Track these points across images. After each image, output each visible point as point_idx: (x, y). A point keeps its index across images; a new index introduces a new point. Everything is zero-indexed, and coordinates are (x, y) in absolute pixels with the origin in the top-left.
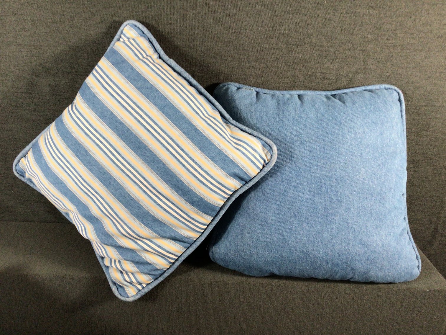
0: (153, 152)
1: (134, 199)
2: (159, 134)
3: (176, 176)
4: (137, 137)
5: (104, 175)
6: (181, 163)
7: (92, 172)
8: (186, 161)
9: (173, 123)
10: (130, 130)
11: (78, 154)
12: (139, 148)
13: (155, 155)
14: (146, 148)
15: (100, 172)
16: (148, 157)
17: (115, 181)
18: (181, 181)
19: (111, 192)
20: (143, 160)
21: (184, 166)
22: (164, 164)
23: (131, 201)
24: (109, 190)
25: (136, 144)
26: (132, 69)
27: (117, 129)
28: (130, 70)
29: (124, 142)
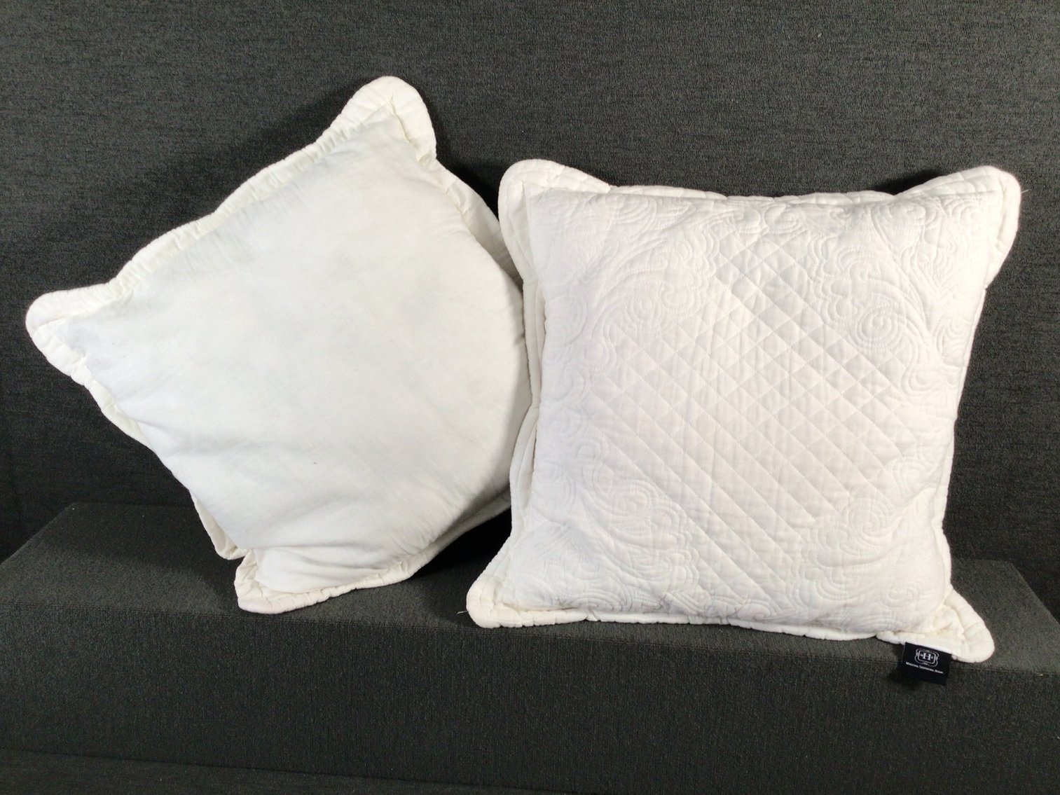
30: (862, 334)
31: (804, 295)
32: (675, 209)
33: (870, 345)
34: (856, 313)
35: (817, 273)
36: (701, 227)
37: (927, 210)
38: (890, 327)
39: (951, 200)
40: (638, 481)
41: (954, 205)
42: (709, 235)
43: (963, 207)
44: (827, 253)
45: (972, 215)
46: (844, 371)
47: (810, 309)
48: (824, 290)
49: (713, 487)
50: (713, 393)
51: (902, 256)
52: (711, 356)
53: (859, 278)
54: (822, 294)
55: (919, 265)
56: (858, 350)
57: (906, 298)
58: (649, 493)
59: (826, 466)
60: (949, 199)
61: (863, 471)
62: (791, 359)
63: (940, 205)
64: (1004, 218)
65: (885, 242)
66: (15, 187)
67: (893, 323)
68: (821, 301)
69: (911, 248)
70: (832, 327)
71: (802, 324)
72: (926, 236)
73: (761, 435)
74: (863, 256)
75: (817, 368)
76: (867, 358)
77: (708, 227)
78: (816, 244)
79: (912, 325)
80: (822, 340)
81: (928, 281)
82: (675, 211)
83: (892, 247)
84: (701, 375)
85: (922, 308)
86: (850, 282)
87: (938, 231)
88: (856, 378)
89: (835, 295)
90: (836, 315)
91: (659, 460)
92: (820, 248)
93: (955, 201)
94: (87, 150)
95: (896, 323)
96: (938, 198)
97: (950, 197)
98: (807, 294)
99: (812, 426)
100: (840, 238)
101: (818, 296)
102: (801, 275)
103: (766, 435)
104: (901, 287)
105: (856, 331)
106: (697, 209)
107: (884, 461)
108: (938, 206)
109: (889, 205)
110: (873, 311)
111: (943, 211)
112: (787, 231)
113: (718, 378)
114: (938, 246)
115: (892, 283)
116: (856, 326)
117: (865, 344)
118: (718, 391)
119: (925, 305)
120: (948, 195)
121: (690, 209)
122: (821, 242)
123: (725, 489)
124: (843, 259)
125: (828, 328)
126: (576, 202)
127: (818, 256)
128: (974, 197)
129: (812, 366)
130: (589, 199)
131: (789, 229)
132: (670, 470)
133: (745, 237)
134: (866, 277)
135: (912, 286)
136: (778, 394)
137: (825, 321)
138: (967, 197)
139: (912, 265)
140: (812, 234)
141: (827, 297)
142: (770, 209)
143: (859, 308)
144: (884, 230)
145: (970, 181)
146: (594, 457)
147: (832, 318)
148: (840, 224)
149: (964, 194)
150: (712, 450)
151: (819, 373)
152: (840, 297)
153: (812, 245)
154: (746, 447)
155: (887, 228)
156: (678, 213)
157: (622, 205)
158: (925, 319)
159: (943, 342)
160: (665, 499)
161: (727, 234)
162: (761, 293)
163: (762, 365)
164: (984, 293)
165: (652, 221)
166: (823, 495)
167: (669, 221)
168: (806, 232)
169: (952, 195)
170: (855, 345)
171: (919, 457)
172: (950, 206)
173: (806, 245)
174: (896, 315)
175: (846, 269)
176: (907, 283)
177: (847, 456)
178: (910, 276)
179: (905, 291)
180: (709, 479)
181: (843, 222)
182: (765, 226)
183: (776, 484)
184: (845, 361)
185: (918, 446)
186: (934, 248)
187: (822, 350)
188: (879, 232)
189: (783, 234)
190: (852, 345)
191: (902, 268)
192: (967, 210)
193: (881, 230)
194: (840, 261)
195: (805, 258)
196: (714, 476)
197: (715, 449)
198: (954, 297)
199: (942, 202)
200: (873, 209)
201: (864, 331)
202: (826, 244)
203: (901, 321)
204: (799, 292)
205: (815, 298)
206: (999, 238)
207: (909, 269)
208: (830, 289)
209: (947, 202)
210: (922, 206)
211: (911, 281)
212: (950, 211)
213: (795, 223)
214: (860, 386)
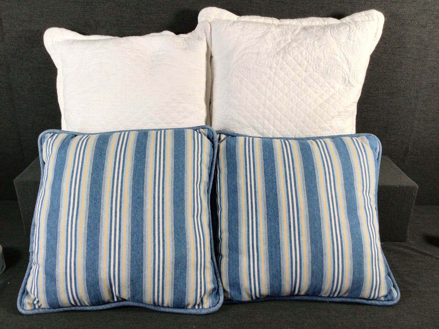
0: (90, 188)
1: (133, 174)
2: (74, 195)
3: (94, 161)
4: (89, 206)
5: (136, 207)
6: (82, 165)
7: (142, 217)
8: (78, 164)
9: (60, 193)
10: (89, 216)
11: (140, 240)
12: (96, 199)
13: (91, 184)
14: (91, 194)
15: (137, 211)
16: (96, 189)
17: (133, 196)
18: (94, 156)
19: (143, 192)
20: (102, 189)
21: (82, 162)
22: (92, 174)
23: (136, 175)
24: (143, 194)
25: (95, 204)
26: (47, 259)
27: (96, 226)
28: (49, 260)
29: (100, 213)
30: (326, 74)
31: (307, 60)
32: (261, 29)
33: (329, 78)
34: (324, 67)
35: (312, 52)
36: (270, 37)
37: (350, 28)
38: (336, 72)
39: (359, 23)
40: (248, 128)
41: (359, 26)
42: (273, 41)
43: (363, 26)
44: (314, 45)
45: (366, 29)
46: (319, 88)
47: (309, 66)
48: (314, 59)
49: (273, 130)
50: (274, 97)
51: (341, 45)
52: (273, 84)
53: (326, 54)
54: (313, 60)
55: (346, 49)
56: (325, 80)
57: (342, 61)
58: (252, 132)
59: (312, 121)
60: (358, 23)
61: (325, 122)
62: (301, 84)
63: (355, 25)
64: (377, 29)
65: (335, 41)
66: (18, 26)
67: (337, 69)
68: (313, 63)
69: (344, 43)
70: (316, 72)
71: (306, 71)
72: (349, 38)
73: (290, 112)
74: (327, 45)
75: (310, 87)
76: (328, 83)
77: (272, 38)
78: (310, 42)
79: (343, 70)
80: (312, 77)
81: (350, 54)
82: (261, 30)
83: (337, 42)
84: (270, 90)
85: (347, 64)
86: (323, 56)
87: (353, 36)
88: (323, 90)
89: (317, 60)
90: (318, 68)
91: (255, 121)
92: (312, 43)
93: (360, 24)
94: (47, 11)
95: (338, 70)
96: (354, 23)
97: (359, 22)
98: (308, 60)
99: (308, 108)
100: (319, 39)
101: (312, 61)
102: (306, 53)
103: (292, 112)
104: (340, 57)
105: (324, 73)
106: (269, 30)
107: (333, 118)
108: (354, 26)
109: (336, 26)
110: (331, 66)
111: (355, 28)
112: (300, 38)
113: (276, 92)
114: (354, 41)
115: (337, 55)
116: (324, 71)
117: (327, 78)
118: (276, 96)
119: (348, 62)
120: (357, 21)
121: (266, 30)
122: (312, 41)
123: (277, 131)
124: (320, 47)
125: (314, 72)
126: (225, 25)
127: (311, 47)
128: (367, 22)
129: (309, 86)
130: (230, 24)
131: (301, 37)
132: (259, 124)
133: (285, 41)
134: (328, 53)
135: (344, 57)
136: (297, 97)
137: (314, 70)
138: (365, 22)
139: (344, 48)
140: (309, 38)
141: (315, 61)
142: (294, 31)
143: (325, 65)
144: (334, 36)
145: (367, 15)
146: (232, 120)
147: (316, 69)
148: (319, 34)
149: (364, 21)
150: (273, 117)
151: (311, 88)
152: (319, 61)
153: (309, 42)
154: (285, 116)
155: (335, 36)
156: (262, 32)
157: (242, 27)
158: (348, 68)
159: (356, 76)
160: (257, 134)
161: (279, 40)
162: (293, 59)
163: (291, 87)
164: (369, 57)
165: (253, 34)
166: (311, 131)
167: (259, 34)
168: (307, 38)
169: (359, 21)
170: (324, 78)
171: (344, 116)
172: (358, 26)
173: (307, 43)
174: (338, 67)
175: (321, 50)
176: (342, 56)
177: (320, 117)
178: (343, 53)
179: (342, 59)
180: (272, 127)
181: (320, 33)
182: (292, 36)
183: (295, 128)
184: (320, 84)
185: (344, 112)
186: (352, 42)
187: (313, 80)
188: (332, 37)
189: (299, 39)
190: (323, 78)
191: (341, 50)
192: (364, 27)
193: (333, 36)
194: (319, 48)
195: (307, 47)
196: (274, 126)
197: (274, 117)
198: (359, 59)
199: (356, 24)
200: (331, 28)
201: (327, 73)
202: (314, 42)
203: (340, 69)
204: (306, 59)
205: (311, 61)
206: (375, 37)
207: (343, 50)
208: (316, 58)
209: (357, 24)
210: (348, 26)
211: (344, 55)
212: (358, 28)
213: (303, 35)
214: (325, 93)
